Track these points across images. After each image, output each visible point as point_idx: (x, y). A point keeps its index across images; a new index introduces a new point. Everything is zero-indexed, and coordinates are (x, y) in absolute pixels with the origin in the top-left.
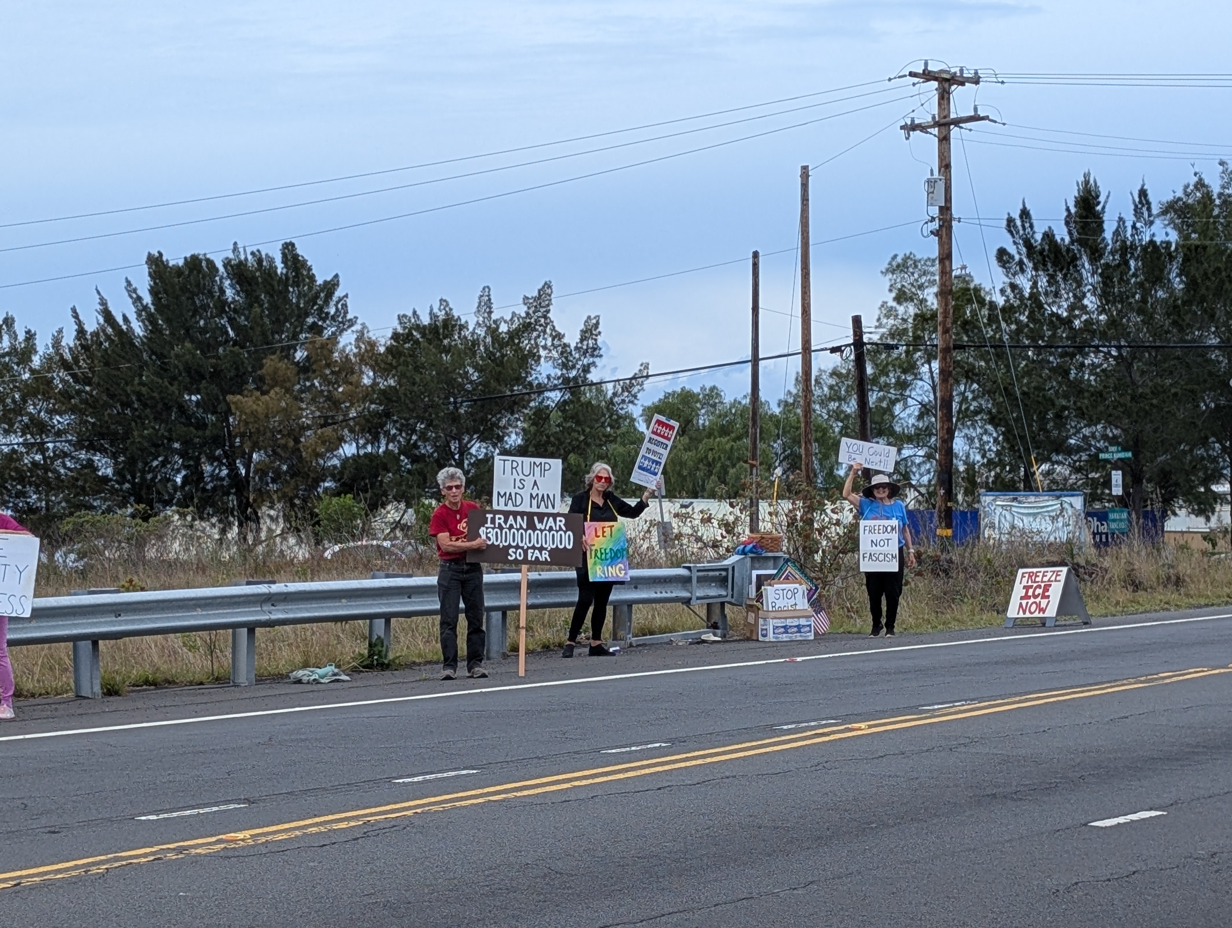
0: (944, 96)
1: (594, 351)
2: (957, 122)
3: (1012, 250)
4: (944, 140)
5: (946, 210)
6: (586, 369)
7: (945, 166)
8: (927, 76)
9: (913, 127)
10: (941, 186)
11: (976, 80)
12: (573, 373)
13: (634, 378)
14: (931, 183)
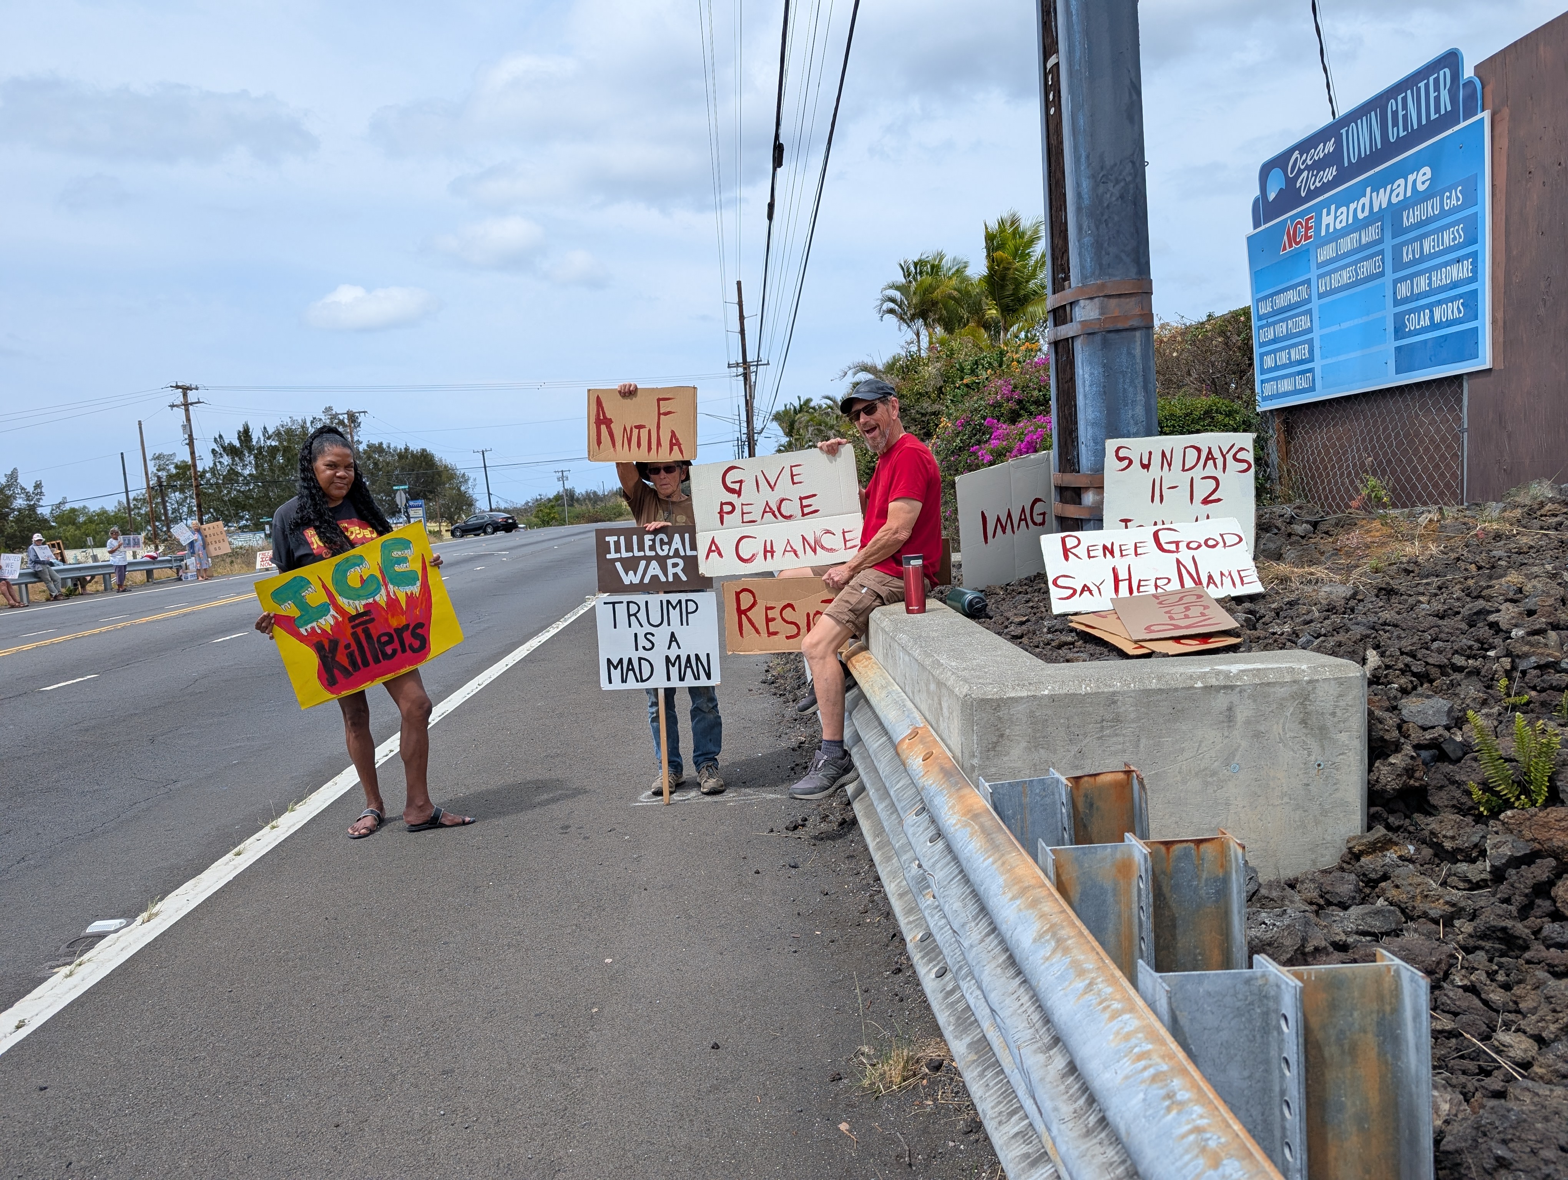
0: (185, 395)
1: (41, 493)
2: (192, 404)
3: (217, 449)
4: (187, 410)
5: (191, 436)
6: (38, 500)
7: (188, 419)
8: (177, 387)
9: (172, 406)
10: (188, 427)
11: (197, 389)
12: (32, 503)
13: (60, 503)
14: (184, 426)
